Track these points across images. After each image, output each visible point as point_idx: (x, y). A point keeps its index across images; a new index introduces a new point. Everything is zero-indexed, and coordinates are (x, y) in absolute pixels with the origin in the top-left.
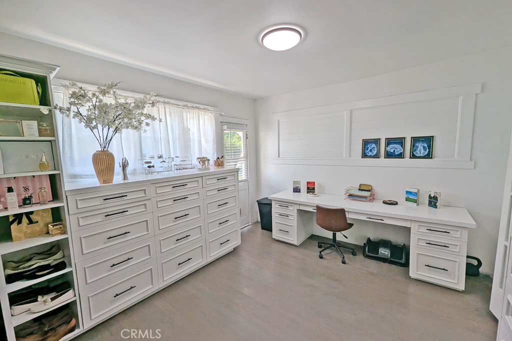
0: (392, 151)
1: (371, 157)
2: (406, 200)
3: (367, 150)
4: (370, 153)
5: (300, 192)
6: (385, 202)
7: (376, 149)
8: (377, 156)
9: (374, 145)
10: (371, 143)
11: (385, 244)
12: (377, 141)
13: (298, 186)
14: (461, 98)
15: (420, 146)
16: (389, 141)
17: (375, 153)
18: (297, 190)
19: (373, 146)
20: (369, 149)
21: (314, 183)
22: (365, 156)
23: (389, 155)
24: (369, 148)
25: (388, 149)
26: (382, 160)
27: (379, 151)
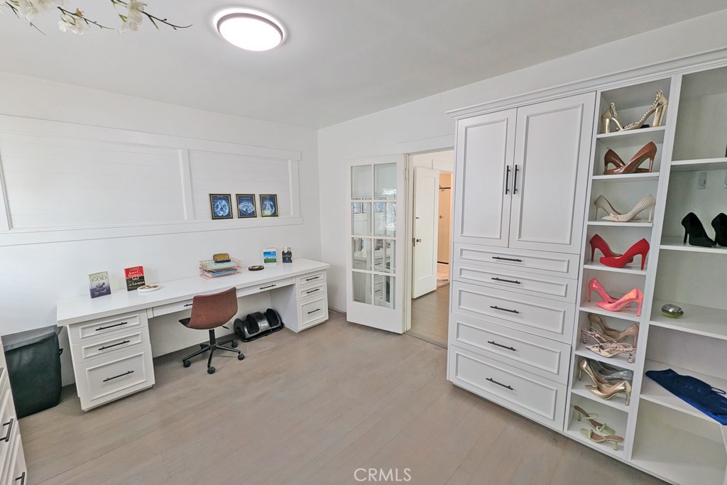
0: (245, 210)
1: (222, 218)
2: (265, 262)
3: (217, 208)
4: (222, 213)
5: (108, 292)
6: (250, 270)
7: (227, 207)
8: (229, 216)
9: (224, 202)
10: (220, 199)
11: (259, 316)
12: (227, 197)
13: (101, 282)
14: (289, 162)
15: (268, 204)
16: (241, 198)
17: (227, 211)
18: (100, 291)
19: (223, 204)
20: (220, 207)
21: (140, 269)
22: (215, 217)
23: (243, 215)
24: (219, 205)
25: (241, 206)
26: (236, 221)
27: (231, 209)
